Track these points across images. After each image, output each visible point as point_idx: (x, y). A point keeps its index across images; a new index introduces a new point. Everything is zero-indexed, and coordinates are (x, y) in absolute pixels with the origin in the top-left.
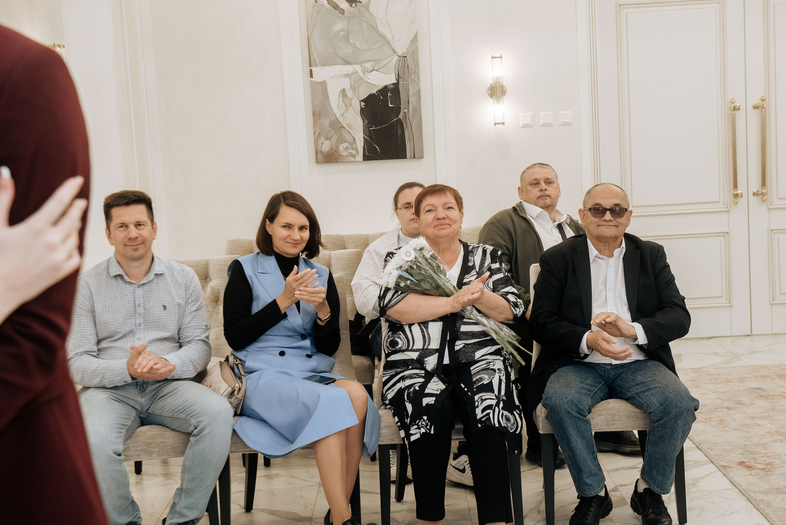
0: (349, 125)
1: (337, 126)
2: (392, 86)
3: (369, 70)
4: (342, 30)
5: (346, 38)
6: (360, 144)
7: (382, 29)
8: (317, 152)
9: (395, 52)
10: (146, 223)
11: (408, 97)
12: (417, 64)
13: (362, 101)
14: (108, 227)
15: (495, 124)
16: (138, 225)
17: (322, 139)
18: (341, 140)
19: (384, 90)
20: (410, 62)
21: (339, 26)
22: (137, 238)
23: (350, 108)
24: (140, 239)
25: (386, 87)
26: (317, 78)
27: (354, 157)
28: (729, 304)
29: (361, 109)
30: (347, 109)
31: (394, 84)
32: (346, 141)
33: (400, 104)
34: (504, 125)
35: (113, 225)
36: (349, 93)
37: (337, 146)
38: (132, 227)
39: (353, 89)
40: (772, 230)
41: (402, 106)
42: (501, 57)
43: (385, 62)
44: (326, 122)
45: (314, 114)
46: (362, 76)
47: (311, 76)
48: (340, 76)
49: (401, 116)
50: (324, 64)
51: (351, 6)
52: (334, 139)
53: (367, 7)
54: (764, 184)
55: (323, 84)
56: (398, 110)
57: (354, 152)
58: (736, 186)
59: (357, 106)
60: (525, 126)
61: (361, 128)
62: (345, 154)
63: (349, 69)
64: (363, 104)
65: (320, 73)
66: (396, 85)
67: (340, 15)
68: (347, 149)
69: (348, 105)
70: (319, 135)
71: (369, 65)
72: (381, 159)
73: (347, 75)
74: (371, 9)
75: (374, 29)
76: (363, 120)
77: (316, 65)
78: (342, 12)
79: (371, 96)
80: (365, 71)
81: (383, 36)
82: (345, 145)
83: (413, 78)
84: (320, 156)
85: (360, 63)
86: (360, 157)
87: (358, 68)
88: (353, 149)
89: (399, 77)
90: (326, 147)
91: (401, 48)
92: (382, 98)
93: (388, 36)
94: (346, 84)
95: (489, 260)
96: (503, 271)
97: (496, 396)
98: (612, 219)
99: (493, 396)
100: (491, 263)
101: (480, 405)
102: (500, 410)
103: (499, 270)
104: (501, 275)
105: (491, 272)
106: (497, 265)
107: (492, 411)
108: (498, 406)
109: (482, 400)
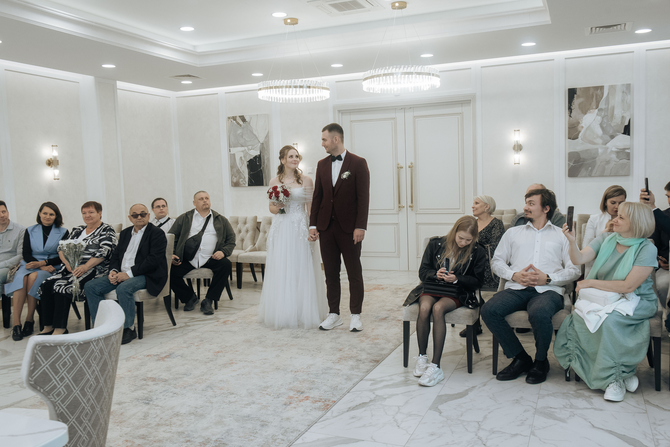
0: (243, 171)
1: (239, 172)
2: (258, 156)
4: (241, 133)
5: (242, 136)
6: (247, 180)
7: (255, 132)
8: (232, 182)
9: (259, 142)
10: (5, 211)
11: (264, 160)
12: (268, 146)
13: (248, 162)
16: (3, 212)
17: (234, 177)
18: (240, 178)
19: (255, 157)
20: (265, 146)
21: (239, 131)
23: (244, 164)
24: (4, 217)
25: (256, 156)
26: (232, 153)
27: (245, 184)
28: (398, 256)
30: (242, 165)
31: (259, 155)
32: (242, 178)
36: (243, 159)
37: (239, 180)
39: (245, 157)
40: (417, 223)
41: (262, 164)
42: (297, 144)
43: (256, 146)
44: (235, 170)
45: (231, 167)
46: (248, 151)
47: (230, 152)
48: (240, 152)
49: (261, 168)
50: (234, 147)
51: (244, 123)
52: (238, 177)
53: (249, 123)
54: (412, 202)
55: (234, 155)
56: (260, 165)
57: (245, 182)
58: (399, 203)
59: (246, 164)
60: (309, 173)
61: (247, 173)
62: (241, 183)
63: (243, 149)
64: (248, 163)
65: (234, 150)
66: (260, 155)
67: (240, 127)
68: (242, 181)
70: (233, 175)
71: (250, 147)
72: (255, 186)
73: (242, 151)
74: (251, 124)
75: (252, 132)
76: (248, 169)
77: (232, 147)
78: (241, 125)
79: (251, 160)
80: (249, 149)
81: (255, 135)
82: (242, 179)
83: (266, 152)
84: (233, 184)
85: (247, 146)
86: (247, 185)
87: (246, 148)
88: (244, 181)
90: (235, 180)
91: (262, 140)
92: (255, 161)
93: (257, 135)
94: (242, 155)
95: (102, 231)
96: (107, 235)
97: (68, 282)
98: (141, 218)
99: (65, 282)
100: (102, 232)
101: (56, 284)
102: (66, 287)
103: (104, 235)
104: (105, 236)
105: (101, 235)
106: (105, 233)
107: (59, 287)
108: (65, 285)
109: (58, 282)
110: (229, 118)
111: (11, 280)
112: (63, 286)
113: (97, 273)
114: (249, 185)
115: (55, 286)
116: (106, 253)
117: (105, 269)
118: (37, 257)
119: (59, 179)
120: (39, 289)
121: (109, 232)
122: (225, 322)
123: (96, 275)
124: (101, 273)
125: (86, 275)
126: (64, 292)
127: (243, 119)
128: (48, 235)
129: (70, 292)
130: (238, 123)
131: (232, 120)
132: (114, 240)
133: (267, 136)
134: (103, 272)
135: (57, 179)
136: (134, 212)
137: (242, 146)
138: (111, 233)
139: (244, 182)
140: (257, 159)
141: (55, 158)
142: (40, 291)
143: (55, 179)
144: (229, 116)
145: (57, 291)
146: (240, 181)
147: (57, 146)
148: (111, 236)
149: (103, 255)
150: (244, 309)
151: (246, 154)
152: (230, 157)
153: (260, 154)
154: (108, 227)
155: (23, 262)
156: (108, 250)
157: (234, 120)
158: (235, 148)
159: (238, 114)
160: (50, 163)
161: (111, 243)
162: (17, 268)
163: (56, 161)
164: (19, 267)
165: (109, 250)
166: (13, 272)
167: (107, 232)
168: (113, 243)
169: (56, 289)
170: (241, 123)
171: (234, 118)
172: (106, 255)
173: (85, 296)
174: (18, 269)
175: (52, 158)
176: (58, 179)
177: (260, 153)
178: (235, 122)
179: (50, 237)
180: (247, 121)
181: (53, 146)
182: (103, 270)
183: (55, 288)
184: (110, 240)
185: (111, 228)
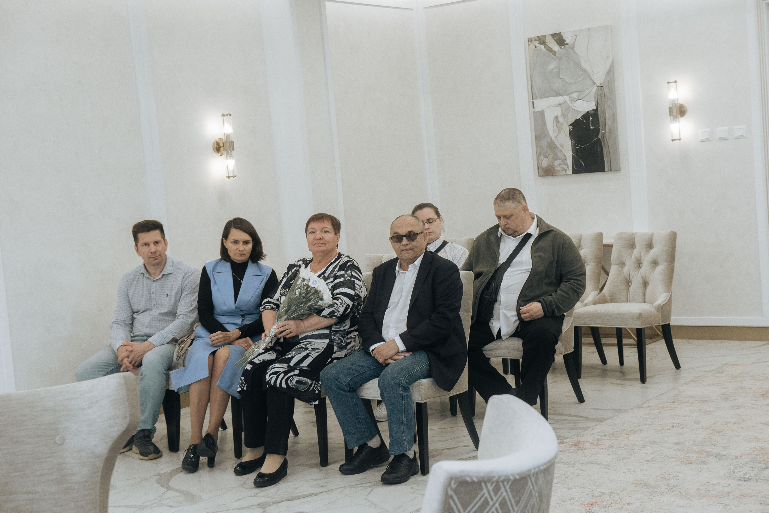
0: (561, 145)
1: (552, 146)
2: (593, 112)
3: (575, 100)
4: (555, 68)
5: (558, 75)
6: (569, 161)
7: (584, 65)
8: (538, 168)
9: (594, 83)
10: (161, 241)
11: (605, 120)
12: (613, 92)
13: (571, 125)
14: (136, 245)
15: (673, 140)
16: (156, 243)
17: (542, 157)
18: (556, 158)
19: (587, 116)
20: (606, 90)
21: (552, 65)
22: (156, 252)
23: (562, 131)
24: (158, 253)
25: (588, 112)
26: (538, 109)
27: (565, 171)
29: (570, 132)
30: (560, 132)
31: (594, 110)
32: (559, 159)
33: (599, 126)
34: (680, 141)
35: (139, 244)
36: (561, 119)
37: (553, 163)
38: (152, 245)
39: (564, 115)
41: (601, 128)
42: (676, 82)
43: (587, 92)
44: (544, 143)
45: (536, 137)
46: (570, 104)
47: (534, 108)
48: (554, 106)
49: (600, 137)
50: (542, 97)
51: (561, 48)
52: (551, 157)
53: (572, 48)
55: (542, 113)
56: (597, 131)
57: (565, 167)
59: (567, 129)
60: (703, 141)
61: (570, 147)
62: (559, 169)
63: (560, 99)
64: (571, 127)
65: (541, 104)
66: (596, 111)
67: (553, 56)
68: (560, 164)
69: (560, 129)
70: (540, 154)
71: (575, 95)
72: (586, 172)
73: (559, 105)
74: (576, 49)
75: (578, 65)
76: (571, 140)
77: (537, 98)
78: (554, 53)
79: (577, 121)
80: (573, 100)
81: (585, 71)
82: (559, 161)
83: (608, 104)
84: (541, 171)
85: (569, 94)
86: (570, 171)
87: (567, 98)
88: (565, 164)
89: (598, 104)
90: (545, 163)
91: (599, 79)
92: (585, 122)
93: (589, 70)
94: (558, 112)
95: (337, 268)
96: (346, 276)
97: (289, 366)
98: (408, 243)
99: (285, 366)
100: (338, 271)
101: (269, 372)
102: (287, 376)
103: (342, 276)
104: (342, 279)
105: (336, 277)
106: (343, 272)
107: (276, 376)
108: (286, 373)
109: (272, 368)
110: (530, 40)
111: (179, 364)
112: (282, 375)
113: (336, 348)
114: (575, 172)
115: (267, 376)
116: (342, 309)
117: (348, 341)
118: (222, 320)
119: (236, 176)
120: (241, 380)
121: (349, 272)
122: (577, 445)
123: (335, 353)
124: (341, 348)
125: (318, 352)
126: (284, 386)
127: (559, 39)
128: (242, 279)
129: (294, 385)
130: (550, 50)
131: (537, 43)
132: (359, 287)
133: (611, 71)
134: (345, 347)
135: (232, 177)
136: (396, 231)
137: (559, 94)
138: (354, 273)
139: (563, 166)
140: (591, 119)
141: (228, 137)
142: (243, 383)
143: (229, 177)
144: (531, 36)
145: (272, 383)
146: (556, 164)
147: (230, 115)
148: (353, 279)
149: (336, 314)
150: (605, 419)
151: (566, 109)
152: (535, 118)
153: (597, 109)
154: (348, 261)
155: (199, 329)
156: (346, 305)
157: (540, 44)
158: (544, 100)
159: (547, 31)
160: (219, 147)
161: (352, 292)
162: (190, 341)
163: (229, 142)
164: (193, 340)
165: (348, 305)
166: (183, 348)
167: (346, 272)
168: (356, 291)
169: (270, 380)
170: (555, 47)
171: (541, 40)
172: (341, 313)
173: (317, 392)
174: (191, 344)
175: (223, 138)
176: (234, 177)
177: (597, 107)
178: (542, 46)
179: (245, 282)
180: (568, 44)
181: (223, 115)
182: (345, 343)
183: (268, 379)
184: (352, 286)
185: (355, 263)
